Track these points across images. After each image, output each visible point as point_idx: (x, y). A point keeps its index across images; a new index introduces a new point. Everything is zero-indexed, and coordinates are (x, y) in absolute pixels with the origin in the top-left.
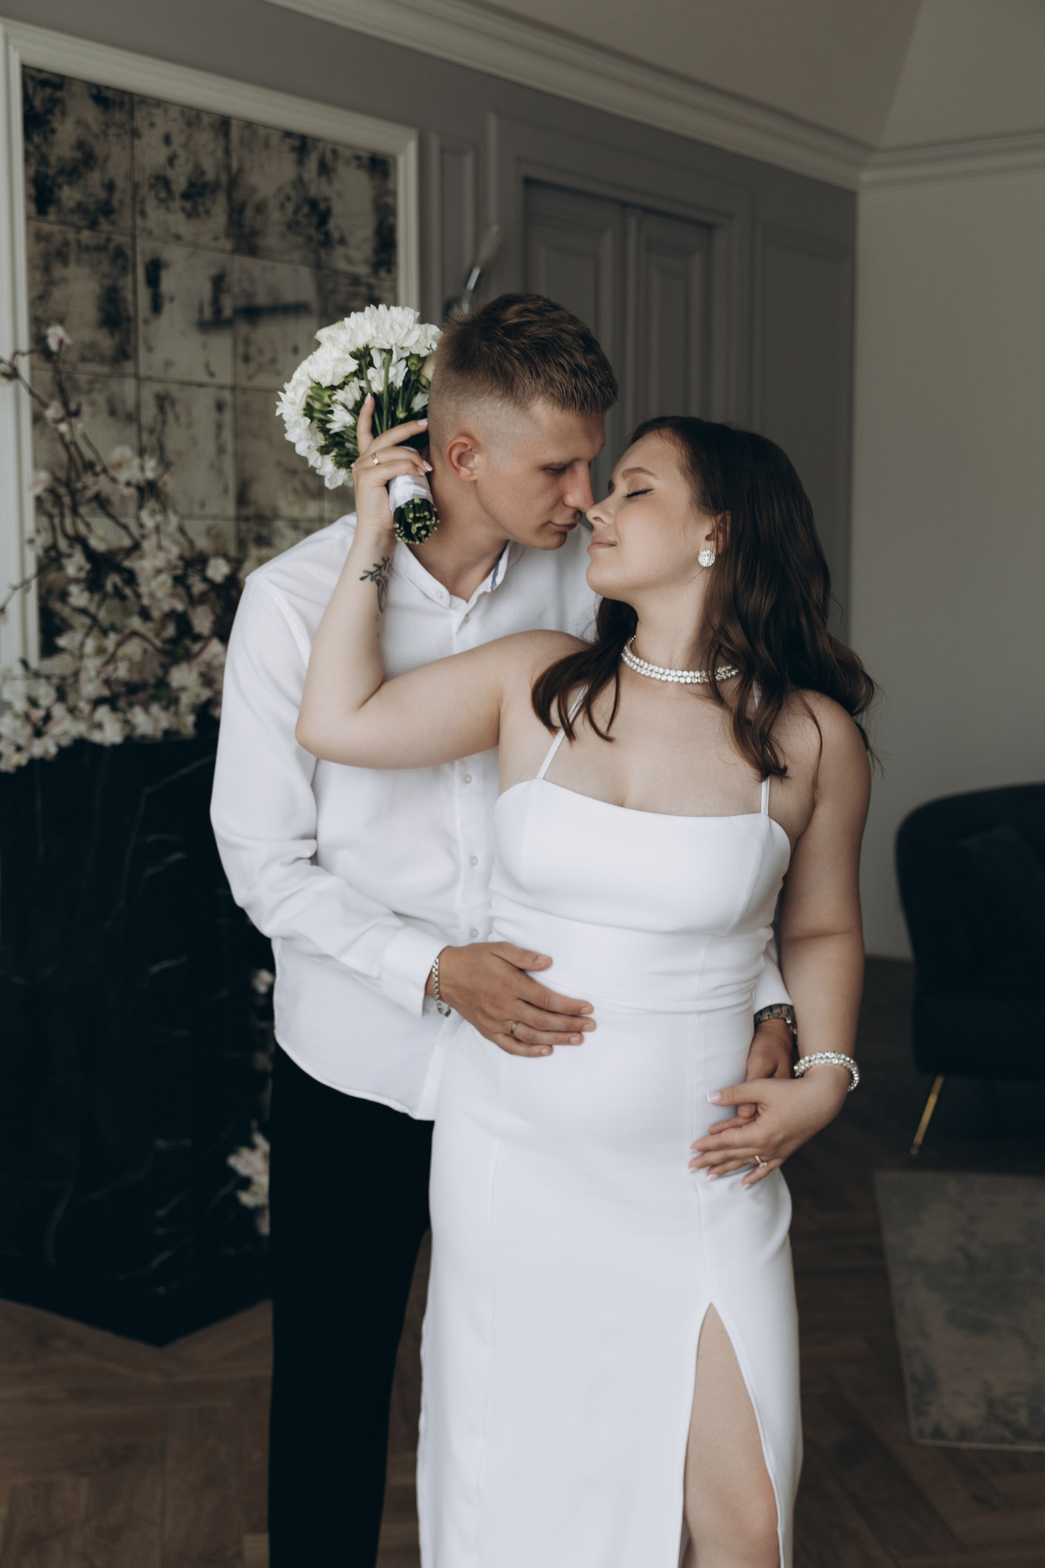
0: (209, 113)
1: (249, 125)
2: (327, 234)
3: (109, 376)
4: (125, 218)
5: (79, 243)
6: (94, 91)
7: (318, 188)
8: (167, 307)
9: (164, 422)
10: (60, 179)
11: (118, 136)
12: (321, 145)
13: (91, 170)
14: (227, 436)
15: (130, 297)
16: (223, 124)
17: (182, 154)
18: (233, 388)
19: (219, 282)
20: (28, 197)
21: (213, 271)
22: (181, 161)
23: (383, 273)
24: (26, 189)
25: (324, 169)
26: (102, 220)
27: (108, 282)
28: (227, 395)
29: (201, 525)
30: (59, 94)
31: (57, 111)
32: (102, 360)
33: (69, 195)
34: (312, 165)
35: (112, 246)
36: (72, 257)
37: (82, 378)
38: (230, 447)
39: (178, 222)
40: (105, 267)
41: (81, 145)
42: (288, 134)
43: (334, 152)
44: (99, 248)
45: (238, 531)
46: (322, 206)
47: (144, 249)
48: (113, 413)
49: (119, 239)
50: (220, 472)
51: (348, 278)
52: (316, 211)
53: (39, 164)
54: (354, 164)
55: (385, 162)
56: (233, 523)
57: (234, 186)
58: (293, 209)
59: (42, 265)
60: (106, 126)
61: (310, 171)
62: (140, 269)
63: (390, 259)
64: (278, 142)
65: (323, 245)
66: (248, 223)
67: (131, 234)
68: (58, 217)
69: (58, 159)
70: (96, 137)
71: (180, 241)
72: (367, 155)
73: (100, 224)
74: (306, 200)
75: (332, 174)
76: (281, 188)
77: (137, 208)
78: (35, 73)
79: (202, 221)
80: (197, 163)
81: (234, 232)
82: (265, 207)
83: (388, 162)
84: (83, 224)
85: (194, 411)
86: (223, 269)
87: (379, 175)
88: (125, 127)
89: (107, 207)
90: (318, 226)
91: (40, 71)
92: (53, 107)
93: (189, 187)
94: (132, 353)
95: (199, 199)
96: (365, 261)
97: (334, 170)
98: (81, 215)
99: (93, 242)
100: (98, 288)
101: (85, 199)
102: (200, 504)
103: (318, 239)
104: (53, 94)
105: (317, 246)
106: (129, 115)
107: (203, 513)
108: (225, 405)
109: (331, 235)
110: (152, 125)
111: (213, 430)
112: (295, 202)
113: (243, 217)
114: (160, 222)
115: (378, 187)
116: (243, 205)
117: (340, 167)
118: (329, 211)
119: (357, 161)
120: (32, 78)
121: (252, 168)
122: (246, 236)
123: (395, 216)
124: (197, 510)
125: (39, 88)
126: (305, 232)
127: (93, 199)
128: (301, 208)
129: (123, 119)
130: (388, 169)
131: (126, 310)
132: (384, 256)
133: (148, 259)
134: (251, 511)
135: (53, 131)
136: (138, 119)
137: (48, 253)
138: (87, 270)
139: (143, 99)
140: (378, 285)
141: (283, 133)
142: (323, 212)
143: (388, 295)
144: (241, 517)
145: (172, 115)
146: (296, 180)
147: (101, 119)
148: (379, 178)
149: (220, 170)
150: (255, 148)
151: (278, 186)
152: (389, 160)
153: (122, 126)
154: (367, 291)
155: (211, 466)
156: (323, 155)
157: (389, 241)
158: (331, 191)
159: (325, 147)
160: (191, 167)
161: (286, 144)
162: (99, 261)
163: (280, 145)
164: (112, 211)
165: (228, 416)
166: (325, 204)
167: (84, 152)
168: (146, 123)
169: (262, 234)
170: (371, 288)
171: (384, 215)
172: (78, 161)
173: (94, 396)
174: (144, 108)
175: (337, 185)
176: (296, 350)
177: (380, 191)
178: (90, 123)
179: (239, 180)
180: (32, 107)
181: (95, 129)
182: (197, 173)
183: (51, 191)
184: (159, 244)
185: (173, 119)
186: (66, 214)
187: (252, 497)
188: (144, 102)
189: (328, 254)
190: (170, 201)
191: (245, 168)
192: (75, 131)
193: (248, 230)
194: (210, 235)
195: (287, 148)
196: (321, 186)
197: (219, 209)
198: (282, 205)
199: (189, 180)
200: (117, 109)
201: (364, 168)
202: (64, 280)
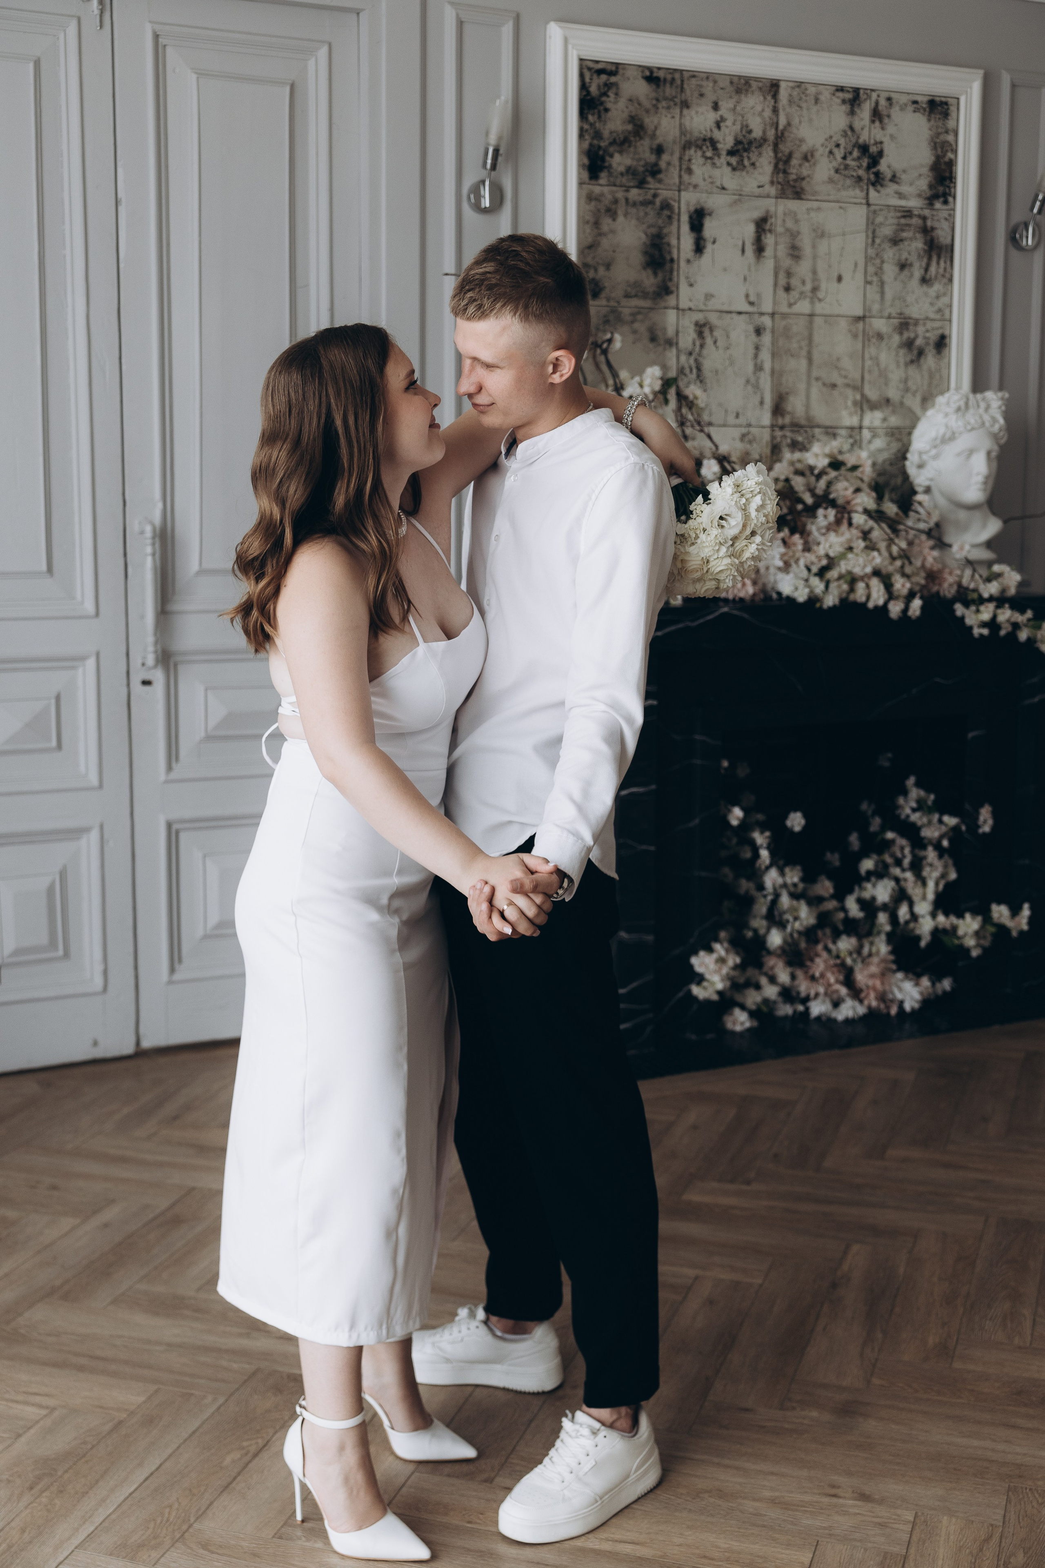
0: (757, 79)
1: (799, 84)
2: (877, 174)
3: (651, 309)
4: (672, 176)
5: (627, 200)
6: (648, 73)
7: (869, 133)
8: (709, 248)
9: (702, 346)
10: (611, 149)
11: (668, 108)
12: (874, 96)
13: (641, 138)
14: (765, 356)
15: (674, 242)
16: (774, 87)
17: (730, 118)
18: (773, 315)
19: (762, 225)
20: (581, 166)
21: (757, 214)
22: (729, 123)
23: (938, 205)
24: (580, 160)
25: (877, 115)
26: (649, 179)
27: (654, 231)
28: (767, 321)
29: (737, 433)
30: (613, 79)
31: (611, 94)
32: (645, 295)
33: (619, 161)
34: (865, 112)
35: (658, 201)
36: (620, 213)
37: (626, 312)
38: (767, 366)
39: (724, 175)
40: (651, 217)
41: (632, 119)
42: (841, 89)
43: (889, 99)
44: (646, 203)
45: (773, 438)
46: (873, 149)
47: (688, 200)
48: (653, 339)
49: (664, 194)
50: (756, 387)
51: (899, 211)
52: (867, 154)
53: (593, 138)
54: (911, 108)
55: (946, 103)
56: (769, 430)
57: (781, 140)
58: (842, 155)
59: (592, 220)
60: (658, 100)
61: (862, 119)
62: (685, 218)
63: (947, 191)
64: (828, 96)
65: (873, 184)
66: (794, 171)
67: (677, 189)
68: (609, 181)
69: (611, 133)
70: (647, 111)
71: (724, 191)
72: (926, 99)
73: (648, 183)
74: (857, 145)
75: (886, 120)
76: (831, 137)
77: (684, 167)
78: (591, 65)
79: (748, 172)
80: (745, 123)
81: (780, 180)
82: (812, 156)
83: (949, 103)
84: (632, 184)
85: (733, 335)
86: (767, 212)
87: (938, 116)
88: (676, 100)
89: (655, 169)
90: (869, 168)
91: (597, 62)
92: (608, 91)
93: (735, 144)
94: (674, 289)
95: (745, 154)
96: (919, 196)
97: (889, 116)
98: (631, 177)
99: (641, 199)
100: (643, 236)
101: (635, 163)
102: (735, 415)
103: (869, 179)
104: (608, 80)
105: (867, 185)
106: (679, 90)
107: (738, 422)
108: (765, 329)
109: (882, 174)
110: (702, 95)
111: (751, 351)
112: (845, 148)
113: (790, 166)
114: (706, 177)
115: (937, 127)
116: (790, 156)
117: (895, 112)
118: (881, 154)
119: (915, 106)
120: (589, 69)
121: (800, 122)
122: (791, 183)
123: (955, 152)
124: (731, 420)
125: (595, 76)
126: (855, 174)
127: (642, 163)
128: (851, 153)
129: (674, 94)
130: (948, 109)
131: (670, 252)
132: (941, 189)
133: (692, 209)
134: (787, 420)
135: (607, 110)
136: (688, 92)
137: (599, 211)
138: (634, 222)
139: (693, 75)
140: (933, 215)
141: (834, 88)
142: (875, 154)
143: (945, 225)
144: (776, 426)
145: (721, 85)
146: (847, 129)
147: (654, 95)
148: (939, 119)
149: (768, 128)
150: (804, 105)
151: (827, 136)
152: (950, 101)
153: (672, 99)
154: (920, 222)
155: (748, 382)
156: (877, 103)
157: (947, 174)
158: (885, 136)
159: (878, 96)
160: (738, 127)
161: (838, 97)
162: (646, 214)
163: (831, 99)
164: (659, 171)
165: (767, 339)
166: (877, 147)
167: (635, 125)
168: (696, 94)
169: (808, 179)
170: (924, 218)
171: (942, 152)
172: (630, 132)
173: (636, 325)
174: (694, 81)
175: (891, 129)
176: (840, 279)
177: (940, 130)
178: (642, 99)
179: (786, 134)
180: (589, 93)
181: (647, 104)
182: (744, 132)
183: (603, 160)
184: (704, 195)
185: (722, 89)
186: (617, 177)
187: (789, 408)
188: (694, 76)
189: (878, 192)
190: (716, 158)
191: (793, 123)
192: (627, 107)
193: (793, 177)
194: (755, 184)
195: (839, 101)
196: (874, 131)
197: (765, 161)
198: (831, 152)
199: (736, 139)
200: (668, 85)
201: (922, 111)
202: (613, 231)
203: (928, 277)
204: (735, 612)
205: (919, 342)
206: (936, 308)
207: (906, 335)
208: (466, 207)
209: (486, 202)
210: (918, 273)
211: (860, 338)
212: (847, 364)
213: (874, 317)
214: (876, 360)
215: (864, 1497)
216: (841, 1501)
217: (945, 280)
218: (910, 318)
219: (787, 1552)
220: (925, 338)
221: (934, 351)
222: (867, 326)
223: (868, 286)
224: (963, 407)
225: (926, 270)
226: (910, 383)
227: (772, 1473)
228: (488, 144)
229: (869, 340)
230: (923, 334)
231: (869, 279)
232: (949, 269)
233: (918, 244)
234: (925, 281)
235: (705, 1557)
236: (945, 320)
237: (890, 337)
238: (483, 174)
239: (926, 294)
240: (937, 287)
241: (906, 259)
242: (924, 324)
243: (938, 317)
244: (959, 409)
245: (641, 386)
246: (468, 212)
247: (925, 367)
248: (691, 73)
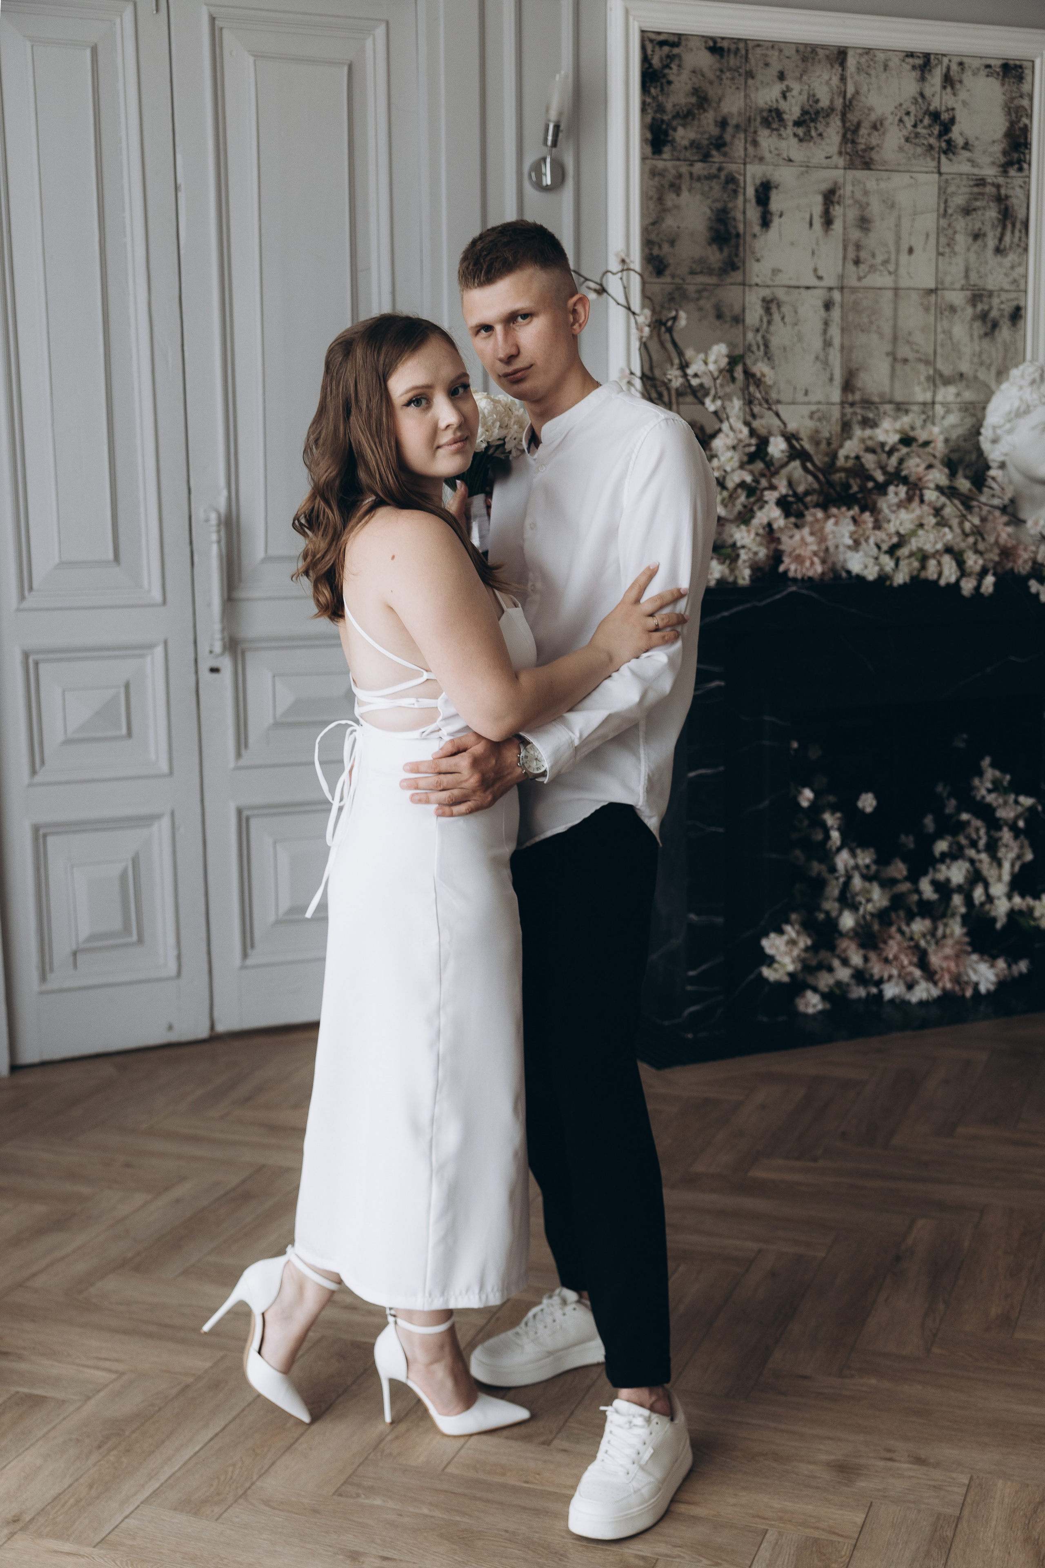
0: (824, 47)
1: (868, 51)
2: (949, 142)
3: (717, 285)
4: (737, 149)
5: (691, 174)
6: (711, 44)
7: (940, 100)
8: (776, 222)
9: (769, 322)
10: (675, 123)
11: (733, 79)
12: (945, 60)
13: (705, 111)
14: (835, 332)
15: (740, 216)
16: (840, 55)
17: (796, 88)
18: (842, 289)
19: (830, 197)
20: (644, 140)
21: (825, 186)
22: (795, 92)
23: (1012, 172)
24: (642, 135)
25: (948, 81)
26: (714, 153)
27: (719, 205)
28: (836, 295)
29: (805, 410)
30: (676, 51)
31: (674, 66)
32: (710, 272)
33: (683, 135)
34: (936, 78)
35: (723, 175)
36: (684, 187)
37: (691, 289)
38: (837, 341)
39: (790, 146)
40: (716, 193)
41: (696, 91)
42: (911, 55)
43: (961, 64)
44: (710, 177)
45: (843, 415)
46: (945, 116)
47: (753, 173)
48: (719, 316)
49: (729, 167)
50: (826, 363)
51: (972, 180)
52: (938, 122)
53: (656, 112)
54: (983, 72)
55: (1021, 67)
56: (838, 407)
57: (850, 109)
58: (912, 123)
59: (656, 196)
60: (722, 71)
61: (933, 85)
62: (750, 192)
63: (1022, 157)
64: (898, 62)
65: (945, 153)
66: (863, 141)
67: (742, 161)
68: (672, 155)
69: (674, 106)
70: (711, 83)
71: (791, 164)
72: (999, 63)
73: (712, 156)
74: (928, 112)
75: (958, 86)
76: (901, 105)
77: (749, 139)
78: (653, 36)
79: (815, 143)
80: (811, 93)
81: (848, 150)
82: (881, 124)
83: (1024, 66)
84: (696, 158)
85: (801, 311)
86: (836, 183)
87: (1012, 80)
88: (740, 70)
89: (720, 142)
90: (940, 136)
91: (659, 33)
92: (670, 63)
93: (802, 115)
94: (740, 264)
95: (812, 125)
96: (993, 163)
97: (961, 82)
98: (695, 151)
99: (706, 173)
100: (708, 211)
101: (699, 136)
102: (804, 391)
103: (940, 147)
104: (671, 51)
105: (939, 154)
106: (743, 60)
107: (806, 399)
108: (834, 304)
109: (954, 141)
110: (767, 65)
111: (820, 326)
112: (916, 116)
113: (858, 136)
114: (772, 149)
115: (1011, 92)
116: (858, 125)
117: (967, 78)
118: (952, 121)
119: (988, 70)
120: (651, 41)
121: (869, 90)
122: (860, 153)
123: (1030, 116)
124: (800, 397)
125: (657, 48)
126: (925, 142)
127: (706, 136)
128: (921, 121)
129: (738, 64)
130: (1023, 72)
131: (735, 227)
132: (1015, 156)
133: (758, 182)
134: (857, 396)
135: (669, 83)
136: (753, 61)
137: (662, 186)
138: (698, 197)
139: (758, 44)
140: (1007, 183)
141: (904, 54)
142: (946, 121)
143: (1019, 192)
144: (846, 402)
145: (787, 53)
146: (918, 96)
147: (717, 66)
148: (1014, 83)
149: (836, 97)
150: (873, 72)
151: (897, 104)
152: (1025, 64)
153: (736, 70)
154: (993, 190)
155: (817, 358)
156: (948, 68)
157: (1022, 141)
158: (957, 102)
159: (950, 61)
160: (805, 97)
161: (908, 63)
162: (711, 188)
163: (901, 65)
164: (724, 144)
165: (836, 313)
166: (949, 114)
167: (699, 97)
168: (761, 64)
169: (877, 149)
170: (998, 187)
171: (1016, 117)
172: (693, 105)
173: (702, 302)
174: (759, 51)
175: (963, 95)
176: (911, 251)
177: (1014, 95)
178: (706, 70)
179: (854, 103)
180: (651, 65)
181: (710, 75)
182: (811, 102)
183: (666, 133)
184: (770, 168)
185: (788, 57)
186: (680, 151)
187: (859, 384)
188: (759, 46)
189: (950, 160)
190: (782, 129)
191: (861, 91)
192: (690, 79)
193: (862, 147)
194: (823, 155)
195: (909, 67)
196: (945, 97)
197: (833, 131)
198: (901, 120)
199: (802, 109)
200: (732, 56)
201: (995, 75)
202: (677, 207)
203: (1002, 247)
204: (804, 591)
205: (994, 313)
206: (1011, 279)
207: (980, 307)
208: (527, 185)
209: (548, 180)
210: (991, 243)
211: (933, 312)
212: (918, 338)
213: (947, 289)
214: (948, 333)
215: (919, 1461)
216: (896, 1465)
217: (1020, 250)
218: (984, 290)
219: (840, 1512)
220: (1000, 310)
221: (1009, 323)
222: (939, 299)
223: (940, 258)
224: (1038, 379)
225: (1001, 240)
226: (984, 357)
227: (829, 1438)
228: (549, 120)
229: (941, 313)
230: (999, 306)
231: (941, 250)
232: (1024, 239)
233: (992, 213)
234: (999, 251)
235: (758, 1517)
236: (1020, 291)
237: (963, 310)
238: (543, 151)
239: (1000, 265)
240: (1012, 257)
241: (980, 229)
242: (999, 296)
243: (1013, 288)
244: (1033, 382)
245: (706, 363)
246: (530, 191)
247: (999, 340)
248: (756, 43)
